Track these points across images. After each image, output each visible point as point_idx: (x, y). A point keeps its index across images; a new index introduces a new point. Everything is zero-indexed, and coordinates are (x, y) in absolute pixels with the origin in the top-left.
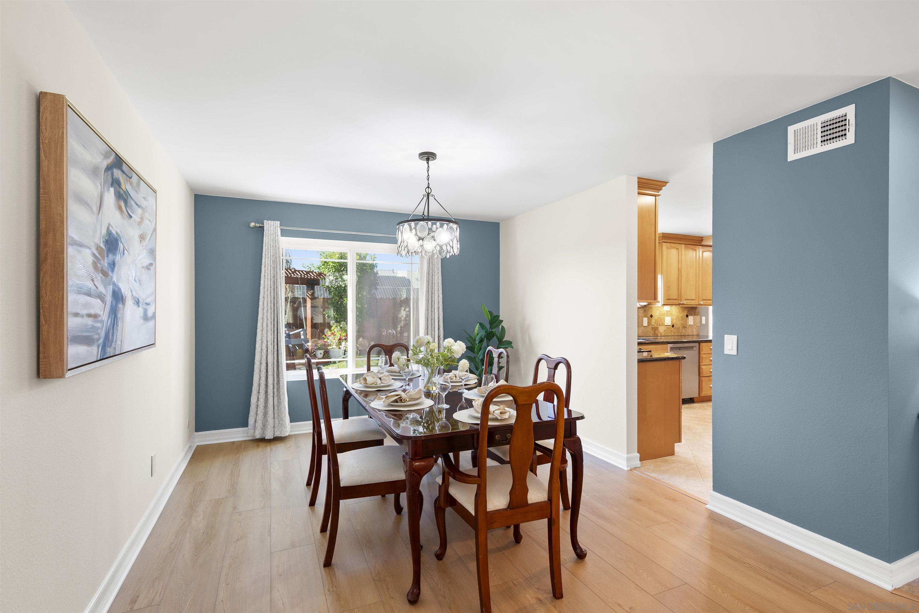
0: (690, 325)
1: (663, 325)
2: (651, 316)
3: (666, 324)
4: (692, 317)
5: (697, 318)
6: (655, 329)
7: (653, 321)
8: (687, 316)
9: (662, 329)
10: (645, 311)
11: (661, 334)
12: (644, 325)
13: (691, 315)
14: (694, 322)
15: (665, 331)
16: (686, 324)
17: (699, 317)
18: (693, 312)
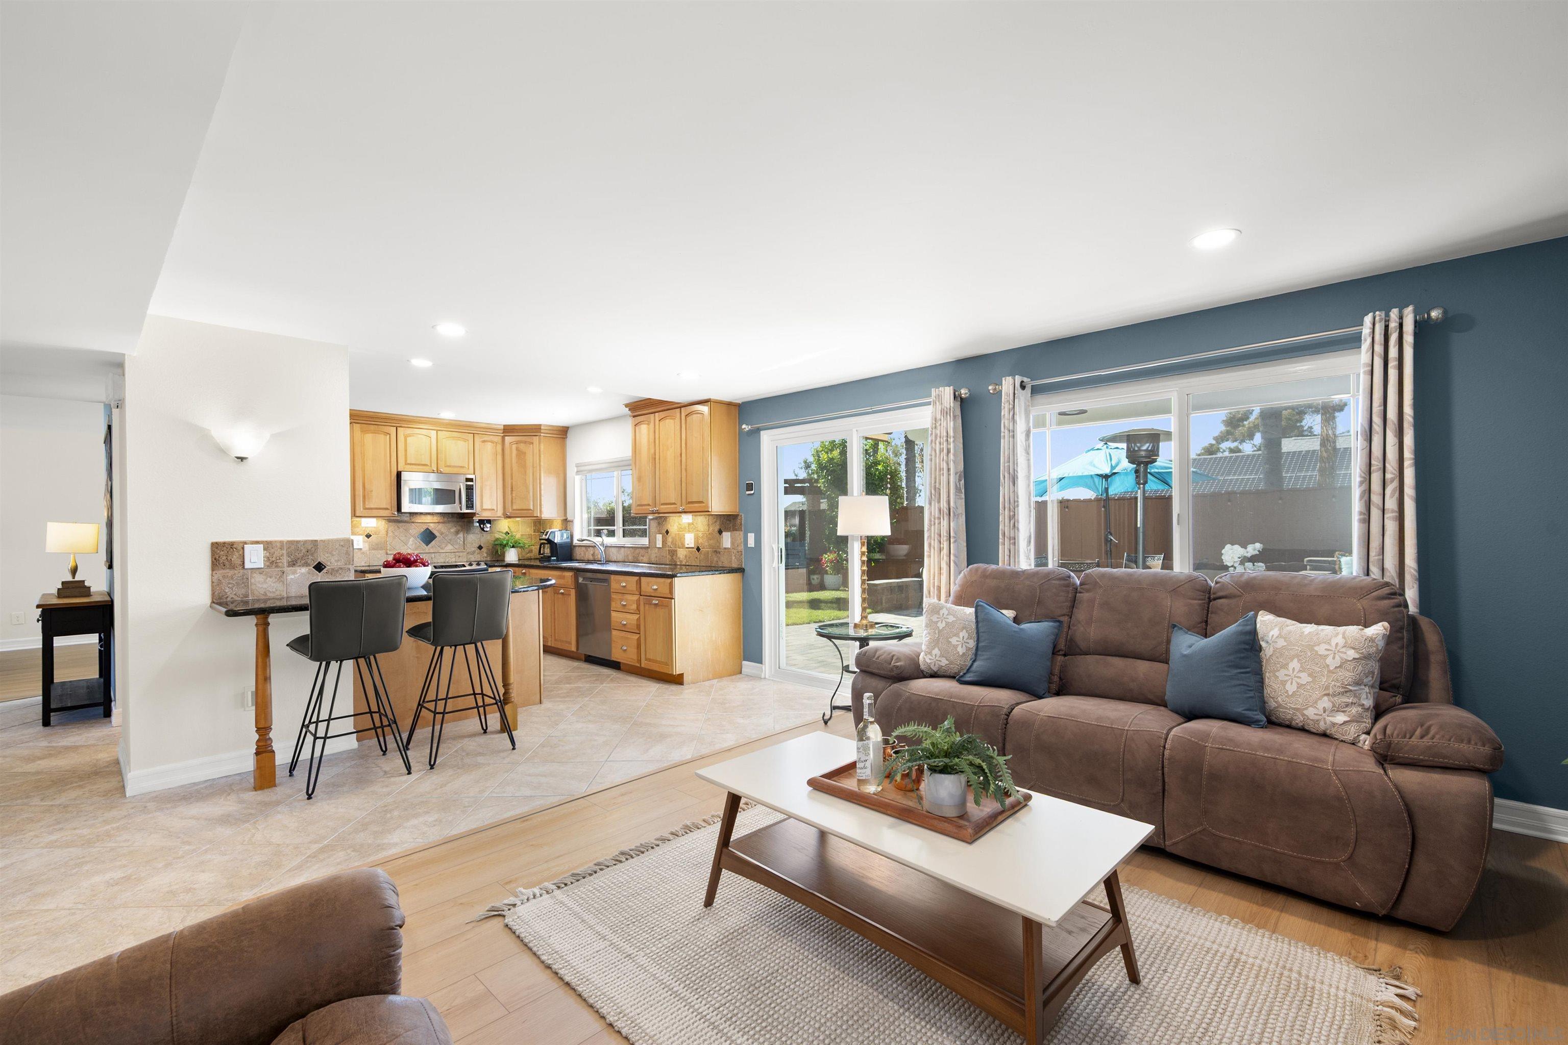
0: (725, 548)
1: (683, 546)
2: (667, 532)
3: (687, 546)
4: (729, 534)
5: (739, 535)
6: (673, 553)
7: (670, 539)
8: (720, 532)
9: (681, 554)
10: (659, 524)
11: (681, 561)
12: (658, 546)
13: (727, 530)
14: (732, 543)
15: (686, 556)
16: (719, 547)
17: (742, 533)
18: (731, 525)
